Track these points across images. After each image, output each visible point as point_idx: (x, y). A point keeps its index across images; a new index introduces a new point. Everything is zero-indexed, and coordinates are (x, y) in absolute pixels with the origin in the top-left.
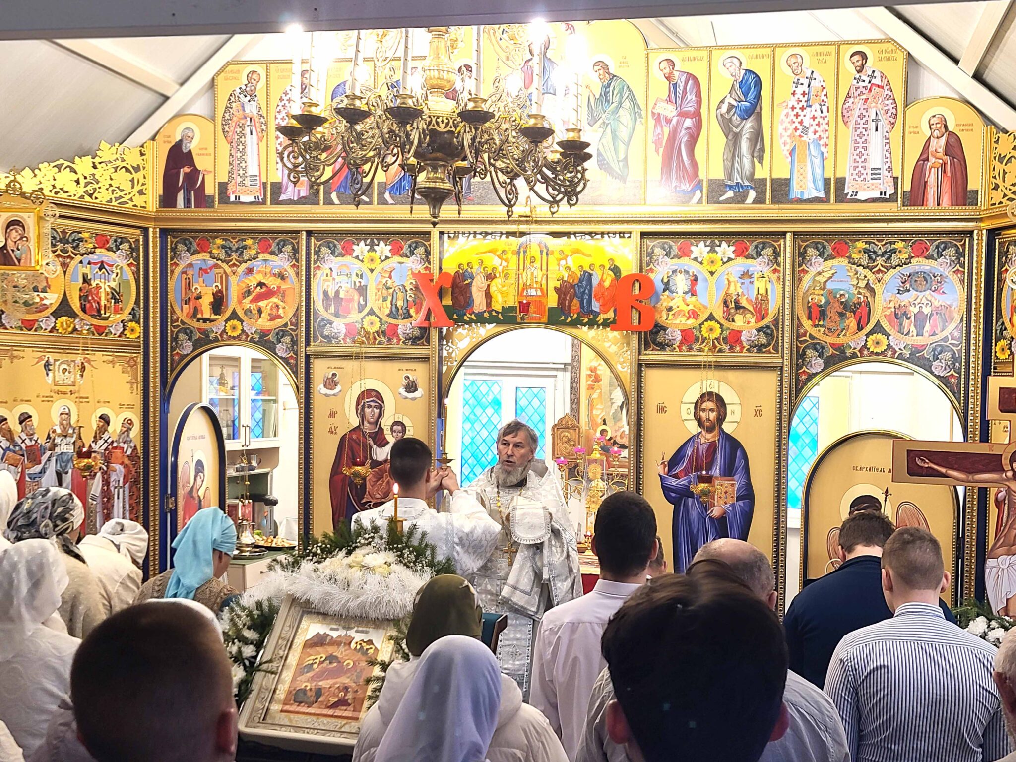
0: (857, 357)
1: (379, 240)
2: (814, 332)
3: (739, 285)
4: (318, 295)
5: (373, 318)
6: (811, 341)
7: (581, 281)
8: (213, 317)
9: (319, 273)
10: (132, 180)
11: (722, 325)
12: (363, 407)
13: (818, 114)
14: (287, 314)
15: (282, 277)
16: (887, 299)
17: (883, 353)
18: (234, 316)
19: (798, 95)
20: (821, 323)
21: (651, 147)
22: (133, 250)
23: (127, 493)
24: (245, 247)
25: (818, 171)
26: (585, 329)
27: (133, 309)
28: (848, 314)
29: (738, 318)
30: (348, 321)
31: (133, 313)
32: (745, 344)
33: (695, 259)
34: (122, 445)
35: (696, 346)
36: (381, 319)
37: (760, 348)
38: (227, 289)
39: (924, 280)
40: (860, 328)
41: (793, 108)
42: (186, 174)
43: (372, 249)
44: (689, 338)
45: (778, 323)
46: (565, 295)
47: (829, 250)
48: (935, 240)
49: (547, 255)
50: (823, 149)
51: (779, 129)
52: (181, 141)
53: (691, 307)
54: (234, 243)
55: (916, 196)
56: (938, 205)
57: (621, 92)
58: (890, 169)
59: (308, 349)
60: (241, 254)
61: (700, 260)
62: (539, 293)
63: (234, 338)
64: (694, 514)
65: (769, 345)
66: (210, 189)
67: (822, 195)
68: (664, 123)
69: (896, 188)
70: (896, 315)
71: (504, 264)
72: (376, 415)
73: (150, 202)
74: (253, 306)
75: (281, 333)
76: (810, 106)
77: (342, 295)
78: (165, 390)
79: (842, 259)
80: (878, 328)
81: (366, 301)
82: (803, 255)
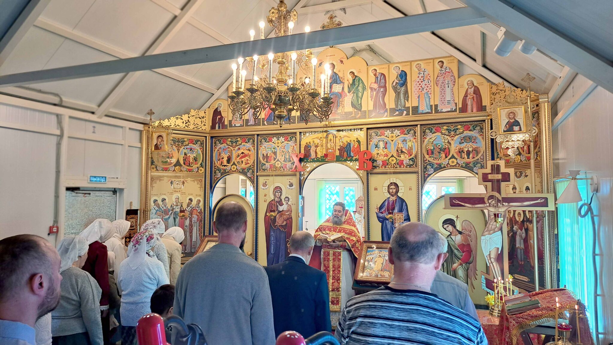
0: (446, 167)
1: (280, 136)
2: (429, 159)
3: (402, 144)
4: (261, 156)
5: (278, 162)
6: (429, 163)
7: (347, 146)
8: (227, 165)
9: (261, 148)
10: (202, 121)
11: (396, 158)
12: (275, 192)
13: (427, 83)
14: (251, 162)
15: (249, 150)
16: (456, 146)
17: (455, 166)
18: (234, 164)
19: (420, 78)
20: (432, 156)
21: (370, 99)
22: (202, 144)
23: (198, 225)
24: (238, 141)
25: (428, 103)
26: (349, 162)
27: (201, 163)
28: (442, 152)
29: (402, 156)
30: (270, 164)
31: (201, 164)
32: (405, 165)
33: (386, 136)
34: (196, 208)
35: (387, 167)
36: (281, 162)
37: (410, 166)
38: (232, 155)
39: (469, 139)
40: (446, 157)
41: (418, 82)
42: (219, 118)
43: (278, 140)
44: (385, 164)
45: (416, 157)
46: (342, 151)
47: (434, 130)
48: (472, 124)
49: (335, 138)
50: (429, 95)
51: (413, 89)
52: (217, 108)
53: (385, 153)
54: (234, 140)
55: (464, 109)
56: (472, 112)
57: (359, 81)
58: (454, 100)
59: (257, 173)
60: (236, 143)
61: (388, 136)
62: (333, 151)
63: (234, 171)
64: (389, 226)
65: (414, 164)
66: (226, 123)
67: (430, 111)
68: (374, 90)
69: (456, 107)
70: (459, 151)
71: (321, 142)
72: (280, 195)
73: (207, 128)
74: (240, 160)
75: (249, 169)
76: (424, 81)
77: (268, 155)
78: (211, 189)
79: (439, 133)
80: (453, 157)
81: (276, 157)
82: (424, 132)
